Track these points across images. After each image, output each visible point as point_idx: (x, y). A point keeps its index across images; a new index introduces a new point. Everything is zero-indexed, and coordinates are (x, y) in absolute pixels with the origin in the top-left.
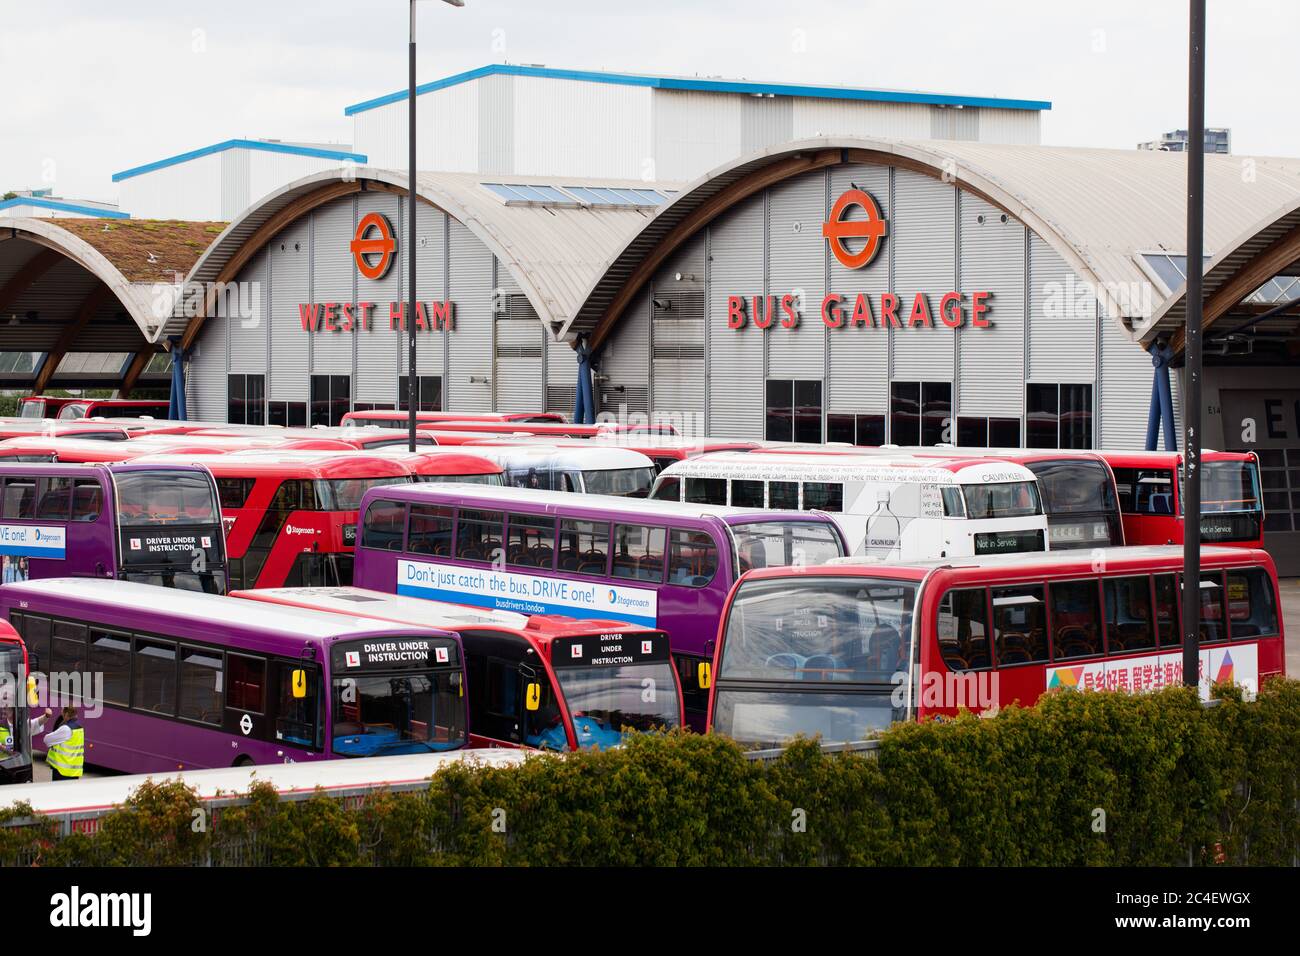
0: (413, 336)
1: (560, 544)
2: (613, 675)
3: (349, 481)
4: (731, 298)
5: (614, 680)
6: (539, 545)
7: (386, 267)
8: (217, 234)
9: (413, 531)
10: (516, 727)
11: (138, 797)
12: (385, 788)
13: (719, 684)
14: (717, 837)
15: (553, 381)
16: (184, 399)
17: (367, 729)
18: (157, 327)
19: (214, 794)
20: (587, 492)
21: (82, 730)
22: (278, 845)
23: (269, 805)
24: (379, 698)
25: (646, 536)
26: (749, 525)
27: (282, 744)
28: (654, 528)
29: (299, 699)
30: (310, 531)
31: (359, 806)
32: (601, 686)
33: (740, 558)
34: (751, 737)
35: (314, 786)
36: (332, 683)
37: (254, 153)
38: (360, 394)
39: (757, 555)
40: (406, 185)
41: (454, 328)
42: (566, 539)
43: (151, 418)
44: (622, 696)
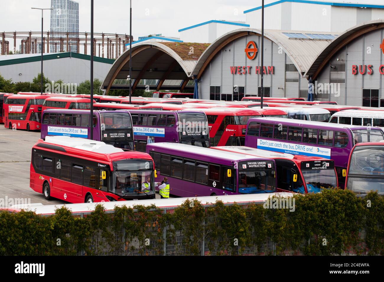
0: (262, 76)
1: (303, 135)
2: (318, 172)
3: (244, 117)
4: (353, 66)
5: (318, 174)
6: (297, 135)
7: (255, 56)
8: (207, 47)
9: (262, 131)
10: (290, 186)
11: (185, 204)
12: (254, 203)
13: (348, 175)
14: (347, 219)
15: (302, 89)
16: (198, 93)
17: (248, 186)
18: (190, 73)
19: (206, 203)
20: (311, 120)
21: (169, 185)
22: (223, 218)
23: (221, 207)
24: (252, 178)
25: (328, 133)
26: (358, 130)
27: (225, 190)
28: (330, 131)
29: (229, 177)
30: (233, 130)
31: (246, 208)
32: (314, 175)
33: (355, 140)
34: (358, 191)
35: (233, 202)
36: (238, 173)
37: (218, 24)
38: (247, 92)
39: (359, 139)
40: (261, 33)
41: (274, 73)
42: (305, 133)
43: (188, 98)
44: (321, 178)
